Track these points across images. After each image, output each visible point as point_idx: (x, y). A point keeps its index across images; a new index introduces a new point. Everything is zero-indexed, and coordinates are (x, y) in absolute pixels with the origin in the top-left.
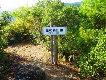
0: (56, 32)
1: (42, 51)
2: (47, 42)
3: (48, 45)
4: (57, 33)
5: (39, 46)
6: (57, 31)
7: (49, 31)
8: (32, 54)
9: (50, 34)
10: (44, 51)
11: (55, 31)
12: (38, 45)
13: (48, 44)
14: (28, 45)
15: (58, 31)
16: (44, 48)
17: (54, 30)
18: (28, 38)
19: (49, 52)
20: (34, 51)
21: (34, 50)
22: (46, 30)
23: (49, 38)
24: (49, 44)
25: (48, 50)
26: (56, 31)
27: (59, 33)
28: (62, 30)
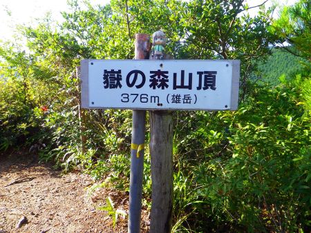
0: (170, 90)
1: (86, 200)
2: (112, 158)
3: (115, 175)
4: (176, 99)
5: (73, 177)
6: (175, 87)
7: (123, 82)
8: (30, 217)
9: (130, 104)
10: (95, 200)
11: (164, 85)
12: (71, 170)
13: (116, 168)
14: (26, 173)
15: (182, 86)
16: (98, 187)
17: (159, 79)
18: (36, 142)
19: (116, 207)
20: (46, 199)
21: (50, 195)
22: (105, 77)
23: (120, 140)
24: (122, 168)
25: (114, 198)
26: (170, 83)
27: (187, 99)
28: (209, 80)
